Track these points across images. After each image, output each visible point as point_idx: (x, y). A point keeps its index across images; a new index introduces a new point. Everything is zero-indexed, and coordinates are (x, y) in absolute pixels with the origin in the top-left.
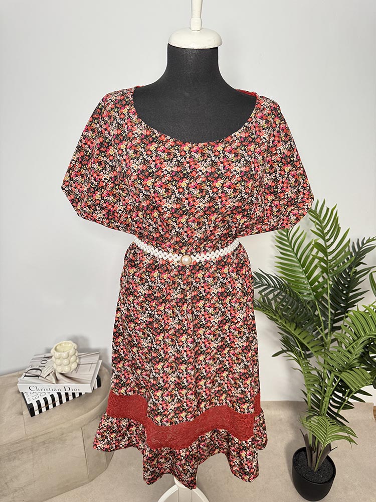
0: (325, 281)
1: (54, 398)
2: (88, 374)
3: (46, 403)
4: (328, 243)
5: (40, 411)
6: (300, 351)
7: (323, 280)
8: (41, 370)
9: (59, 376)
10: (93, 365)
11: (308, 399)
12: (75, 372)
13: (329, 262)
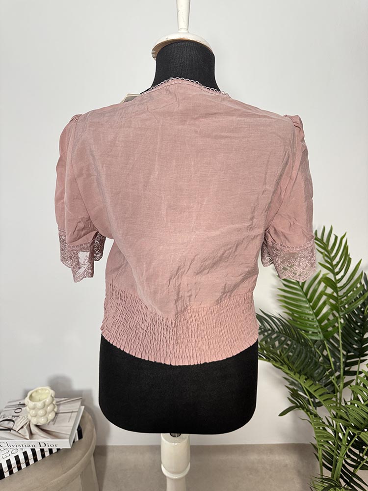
0: (336, 319)
1: (28, 456)
2: (66, 426)
3: (18, 462)
4: (338, 277)
5: (11, 472)
6: (308, 400)
7: (333, 318)
8: (14, 422)
9: (34, 429)
10: (73, 414)
11: (320, 455)
12: (53, 423)
13: (339, 298)
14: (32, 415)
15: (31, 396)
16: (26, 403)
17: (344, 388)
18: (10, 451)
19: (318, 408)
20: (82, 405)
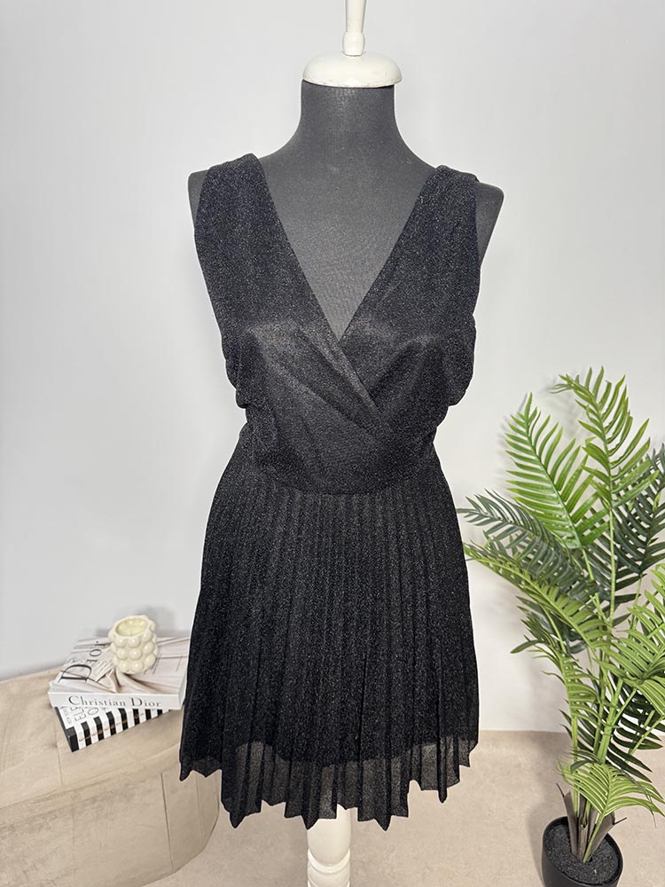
1: (113, 719)
2: (173, 677)
3: (99, 727)
5: (88, 742)
8: (90, 668)
9: (123, 680)
12: (152, 671)
13: (612, 479)
14: (120, 657)
18: (86, 710)
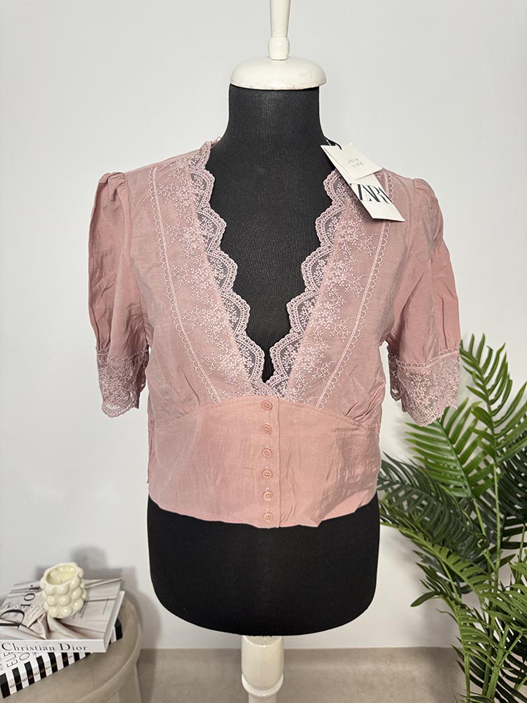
1: (43, 664)
2: (101, 620)
3: (30, 672)
4: (494, 407)
5: (19, 687)
6: (450, 585)
7: (485, 466)
8: (23, 613)
9: (53, 625)
10: (109, 602)
11: (466, 664)
12: (80, 615)
13: (495, 437)
14: (49, 603)
15: (49, 577)
16: (41, 587)
17: (501, 566)
18: (18, 656)
19: (463, 595)
20: (121, 589)
